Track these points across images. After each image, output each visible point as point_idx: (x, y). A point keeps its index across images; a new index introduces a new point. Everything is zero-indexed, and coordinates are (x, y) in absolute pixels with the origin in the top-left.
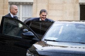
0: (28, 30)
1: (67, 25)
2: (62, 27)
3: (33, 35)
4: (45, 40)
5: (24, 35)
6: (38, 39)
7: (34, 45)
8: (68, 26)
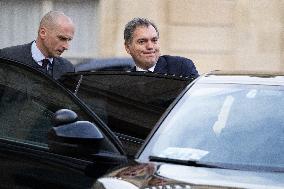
0: (75, 115)
1: (252, 94)
2: (229, 102)
3: (101, 135)
4: (153, 159)
5: (60, 134)
6: (122, 154)
7: (101, 180)
8: (254, 96)
